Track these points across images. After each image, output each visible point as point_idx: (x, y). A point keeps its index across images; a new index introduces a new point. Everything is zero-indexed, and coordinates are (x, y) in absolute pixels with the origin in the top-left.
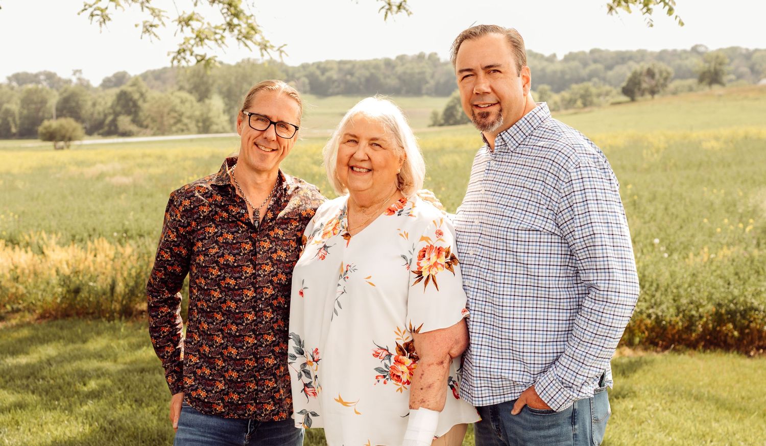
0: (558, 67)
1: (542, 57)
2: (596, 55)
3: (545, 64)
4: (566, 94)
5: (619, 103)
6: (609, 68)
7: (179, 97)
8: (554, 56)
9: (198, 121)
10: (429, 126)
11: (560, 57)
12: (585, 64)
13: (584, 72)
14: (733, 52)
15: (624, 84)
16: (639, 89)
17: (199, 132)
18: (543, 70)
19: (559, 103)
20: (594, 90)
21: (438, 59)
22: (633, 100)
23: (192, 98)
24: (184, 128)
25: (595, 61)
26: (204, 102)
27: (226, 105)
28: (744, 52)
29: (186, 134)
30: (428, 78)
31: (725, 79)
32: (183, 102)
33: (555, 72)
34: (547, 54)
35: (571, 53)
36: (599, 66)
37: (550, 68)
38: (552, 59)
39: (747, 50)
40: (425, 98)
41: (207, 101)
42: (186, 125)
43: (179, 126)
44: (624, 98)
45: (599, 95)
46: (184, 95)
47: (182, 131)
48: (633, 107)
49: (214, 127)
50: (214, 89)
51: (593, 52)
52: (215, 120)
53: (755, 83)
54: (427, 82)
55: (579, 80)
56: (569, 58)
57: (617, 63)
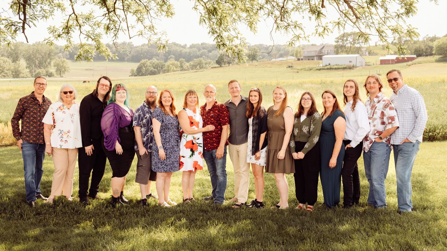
0: (188, 50)
1: (180, 46)
2: (204, 46)
3: (182, 49)
4: (192, 63)
5: (215, 67)
6: (210, 51)
7: (3, 60)
8: (186, 45)
9: (13, 72)
10: (130, 76)
11: (188, 46)
12: (199, 50)
13: (199, 53)
14: (261, 47)
15: (217, 59)
16: (223, 62)
17: (14, 77)
18: (181, 51)
19: (189, 67)
20: (204, 61)
21: (133, 45)
22: (221, 66)
23: (10, 60)
24: (6, 75)
25: (204, 48)
26: (16, 63)
27: (28, 64)
28: (265, 46)
29: (6, 78)
30: (128, 53)
31: (258, 59)
32: (4, 62)
33: (186, 52)
34: (182, 44)
35: (193, 44)
36: (205, 50)
37: (184, 50)
38: (184, 47)
39: (266, 45)
40: (126, 63)
41: (17, 62)
42: (6, 73)
43: (3, 74)
44: (217, 65)
45: (206, 64)
46: (6, 59)
47: (4, 76)
48: (221, 69)
49: (21, 75)
50: (20, 56)
51: (202, 44)
52: (22, 71)
53: (270, 60)
54: (127, 56)
55: (198, 57)
56: (192, 47)
57: (213, 50)
